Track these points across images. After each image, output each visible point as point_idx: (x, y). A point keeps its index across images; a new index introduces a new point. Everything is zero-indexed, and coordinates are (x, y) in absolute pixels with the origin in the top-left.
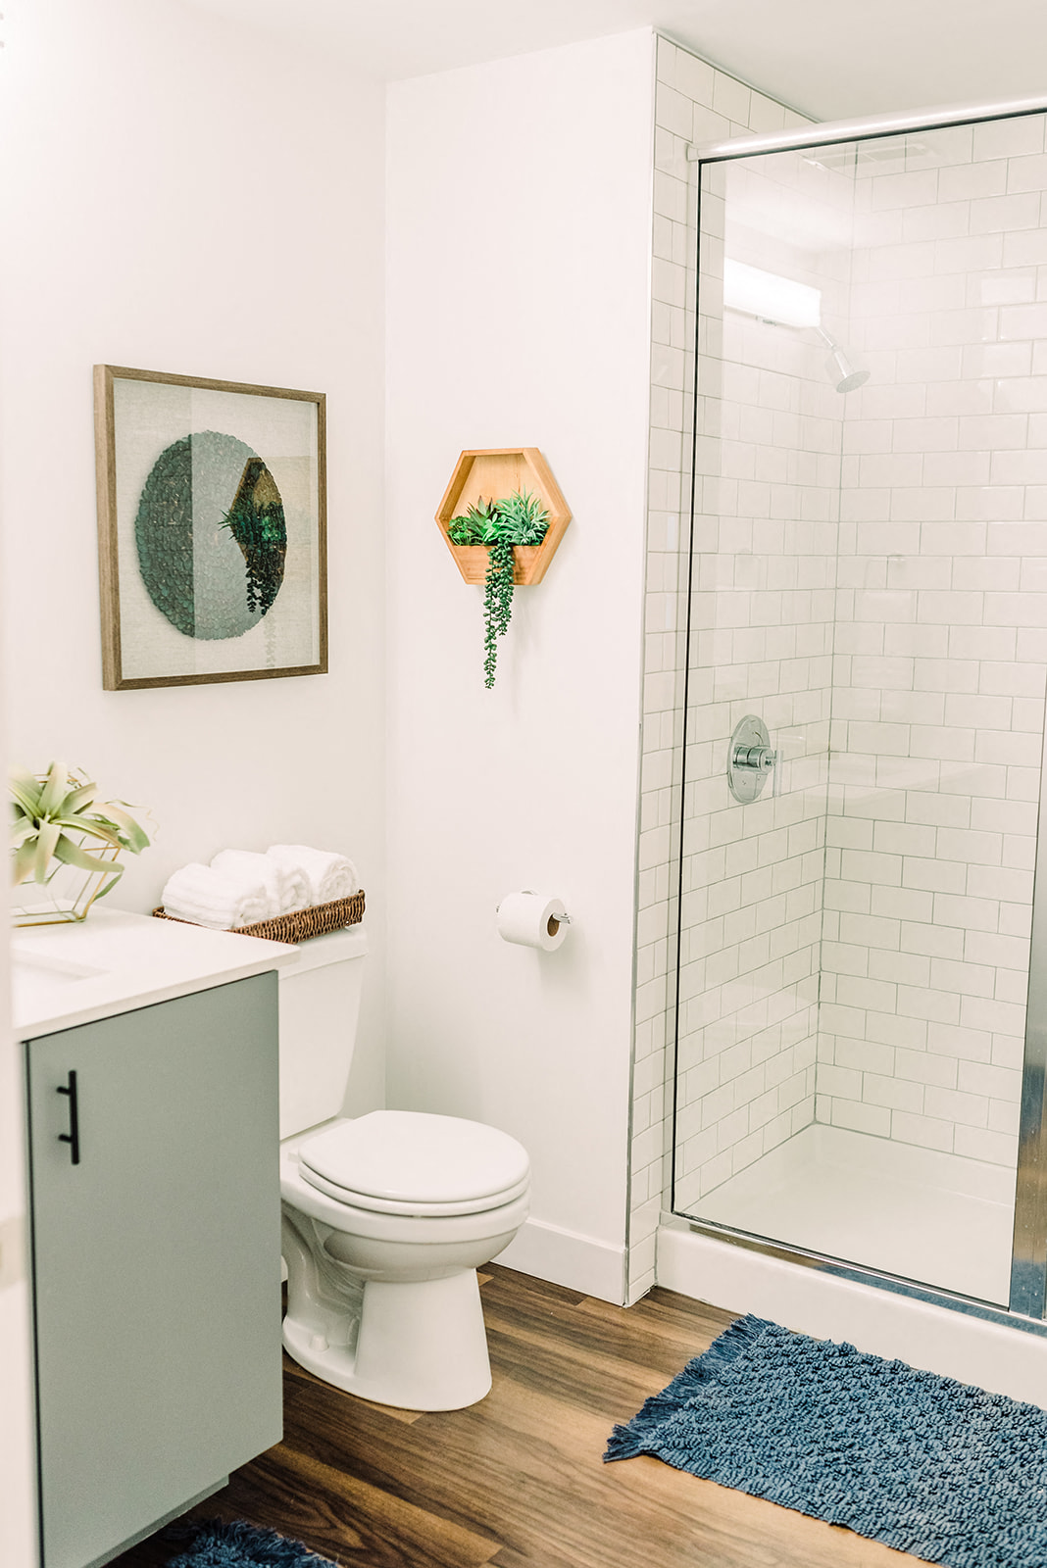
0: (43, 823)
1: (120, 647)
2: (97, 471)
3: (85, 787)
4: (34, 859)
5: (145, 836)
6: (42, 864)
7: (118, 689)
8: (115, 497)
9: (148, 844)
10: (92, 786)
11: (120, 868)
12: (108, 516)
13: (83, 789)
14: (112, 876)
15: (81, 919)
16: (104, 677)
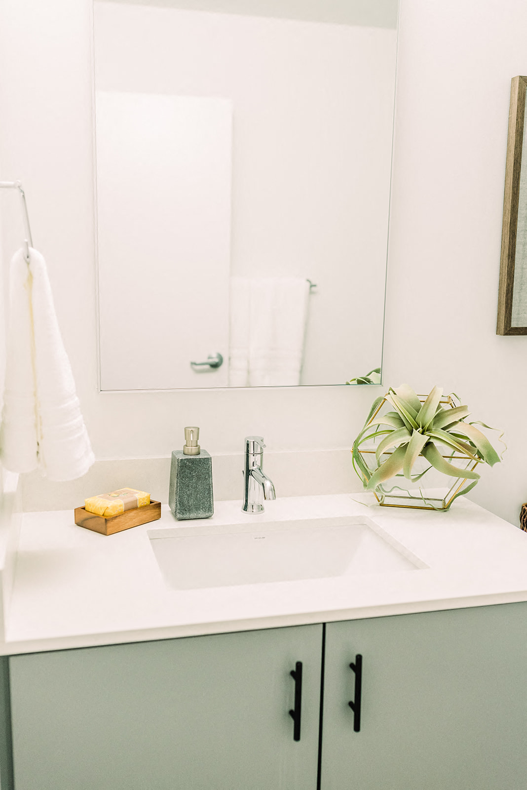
0: (415, 432)
1: (512, 301)
2: (507, 163)
3: (458, 408)
4: (402, 461)
5: (496, 454)
6: (409, 464)
7: (506, 334)
8: (518, 184)
9: (498, 460)
10: (463, 408)
11: (476, 476)
12: (511, 198)
13: (455, 409)
14: (469, 482)
15: (445, 509)
16: (497, 323)
